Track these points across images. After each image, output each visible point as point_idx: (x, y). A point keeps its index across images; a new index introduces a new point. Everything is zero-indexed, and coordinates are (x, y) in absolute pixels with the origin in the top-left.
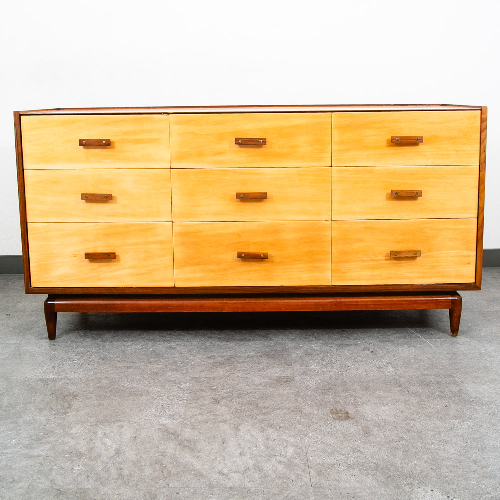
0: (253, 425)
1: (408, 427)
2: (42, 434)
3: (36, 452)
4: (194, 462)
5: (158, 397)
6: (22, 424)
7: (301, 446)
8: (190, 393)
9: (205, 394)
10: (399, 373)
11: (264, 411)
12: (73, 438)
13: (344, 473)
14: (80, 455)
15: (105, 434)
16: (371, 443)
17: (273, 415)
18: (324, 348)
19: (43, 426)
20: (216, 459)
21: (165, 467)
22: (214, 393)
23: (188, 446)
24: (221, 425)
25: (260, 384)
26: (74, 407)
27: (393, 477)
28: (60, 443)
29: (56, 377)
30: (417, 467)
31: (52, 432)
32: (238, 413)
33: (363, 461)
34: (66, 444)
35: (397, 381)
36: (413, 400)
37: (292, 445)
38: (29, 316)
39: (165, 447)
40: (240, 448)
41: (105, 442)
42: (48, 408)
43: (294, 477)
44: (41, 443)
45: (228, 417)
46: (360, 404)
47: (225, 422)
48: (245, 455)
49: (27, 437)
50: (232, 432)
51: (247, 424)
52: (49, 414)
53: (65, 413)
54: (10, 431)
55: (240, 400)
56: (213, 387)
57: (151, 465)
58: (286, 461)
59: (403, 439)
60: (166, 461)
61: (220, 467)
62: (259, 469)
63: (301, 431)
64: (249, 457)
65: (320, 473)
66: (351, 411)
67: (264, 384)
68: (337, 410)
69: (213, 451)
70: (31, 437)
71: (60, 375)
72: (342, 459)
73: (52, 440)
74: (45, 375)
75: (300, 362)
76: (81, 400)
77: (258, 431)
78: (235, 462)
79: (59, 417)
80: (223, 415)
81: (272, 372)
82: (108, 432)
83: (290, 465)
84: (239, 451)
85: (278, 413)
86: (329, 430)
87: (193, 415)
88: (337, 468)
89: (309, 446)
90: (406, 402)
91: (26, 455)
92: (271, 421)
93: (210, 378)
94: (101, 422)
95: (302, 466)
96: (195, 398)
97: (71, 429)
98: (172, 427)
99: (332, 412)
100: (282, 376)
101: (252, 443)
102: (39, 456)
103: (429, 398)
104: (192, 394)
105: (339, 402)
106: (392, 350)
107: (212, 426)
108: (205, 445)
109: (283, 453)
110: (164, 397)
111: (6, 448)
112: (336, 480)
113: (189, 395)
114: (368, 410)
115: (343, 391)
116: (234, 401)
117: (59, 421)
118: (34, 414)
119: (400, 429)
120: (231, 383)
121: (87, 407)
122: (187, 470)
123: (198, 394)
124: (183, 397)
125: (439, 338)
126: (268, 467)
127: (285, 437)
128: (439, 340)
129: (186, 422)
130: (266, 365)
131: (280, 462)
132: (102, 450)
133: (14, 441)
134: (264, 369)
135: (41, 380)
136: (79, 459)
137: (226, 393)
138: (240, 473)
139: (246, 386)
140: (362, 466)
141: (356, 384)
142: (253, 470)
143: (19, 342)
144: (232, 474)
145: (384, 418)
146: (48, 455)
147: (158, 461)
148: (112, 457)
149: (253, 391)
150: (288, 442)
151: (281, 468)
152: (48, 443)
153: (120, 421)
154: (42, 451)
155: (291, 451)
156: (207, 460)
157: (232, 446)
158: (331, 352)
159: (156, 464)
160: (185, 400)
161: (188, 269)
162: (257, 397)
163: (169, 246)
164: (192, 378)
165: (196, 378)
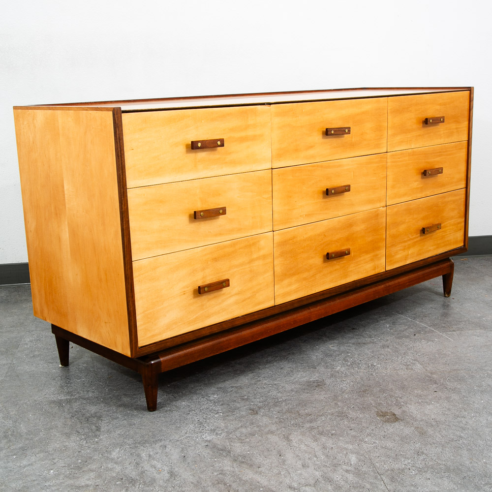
0: (303, 434)
1: (461, 425)
2: (80, 461)
3: (83, 481)
4: (257, 478)
5: (189, 411)
6: (53, 452)
7: (362, 452)
8: (222, 405)
9: (238, 405)
10: (428, 369)
11: (308, 418)
12: (116, 463)
13: (417, 477)
14: (133, 481)
15: (150, 456)
16: (431, 444)
17: (319, 422)
18: (342, 348)
19: (77, 453)
20: (279, 473)
21: (230, 486)
22: (248, 403)
23: (243, 461)
24: (269, 436)
25: (292, 390)
26: (102, 429)
27: (467, 478)
28: (104, 469)
29: (68, 397)
30: (488, 466)
31: (91, 458)
32: (282, 422)
33: (431, 463)
34: (111, 470)
35: (430, 377)
36: (455, 397)
37: (352, 452)
38: (9, 331)
39: (220, 464)
40: (300, 459)
41: (153, 464)
42: (74, 432)
43: (368, 486)
44: (83, 471)
45: (274, 428)
46: (402, 404)
47: (272, 432)
48: (308, 467)
49: (65, 466)
50: (285, 443)
51: (295, 433)
52: (78, 439)
53: (96, 436)
54: (43, 461)
55: (277, 408)
56: (243, 396)
57: (213, 484)
58: (353, 470)
59: (461, 437)
60: (228, 479)
61: (288, 481)
62: (330, 480)
63: (355, 437)
64: (313, 468)
65: (393, 479)
66: (397, 412)
67: (295, 390)
68: (382, 412)
69: (273, 465)
70: (69, 465)
71: (72, 395)
72: (409, 463)
73: (94, 467)
74: (56, 396)
75: (323, 364)
76: (107, 421)
77: (310, 440)
78: (301, 474)
79: (91, 441)
80: (266, 426)
81: (299, 376)
82: (151, 453)
83: (358, 473)
84: (300, 463)
85: (323, 419)
86: (383, 433)
87: (235, 428)
88: (408, 473)
89: (369, 451)
90: (448, 398)
91: (72, 486)
92: (320, 428)
93: (236, 387)
94: (139, 443)
95: (372, 474)
96: (229, 410)
97: (110, 453)
98: (218, 442)
99: (378, 414)
100: (311, 380)
101: (310, 453)
102: (87, 486)
103: (469, 393)
104: (225, 406)
105: (381, 403)
106: (411, 345)
107: (260, 438)
108: (262, 459)
109: (346, 461)
110: (197, 411)
111: (46, 480)
112: (412, 485)
113: (222, 407)
114: (413, 409)
115: (380, 391)
116: (272, 409)
117: (93, 446)
118: (62, 440)
119: (454, 428)
120: (260, 390)
121: (117, 427)
122: (254, 487)
123: (231, 405)
124: (217, 409)
125: (454, 331)
126: (337, 477)
127: (340, 444)
128: (454, 332)
129: (231, 436)
130: (289, 369)
131: (347, 471)
132: (153, 473)
133: (52, 471)
134: (289, 374)
135: (54, 402)
136: (133, 485)
137: (260, 402)
138: (310, 485)
139: (278, 393)
140: (432, 468)
141: (390, 384)
142: (323, 482)
143: (10, 362)
144: (304, 488)
145: (433, 417)
146: (96, 484)
147: (219, 480)
148: (168, 480)
149: (287, 398)
150: (346, 449)
151: (350, 477)
152: (92, 471)
153: (161, 440)
154: (89, 480)
155: (353, 459)
156: (270, 475)
157: (289, 456)
158: (351, 351)
159: (218, 483)
160: (221, 413)
161: (286, 282)
162: (295, 405)
163: (270, 260)
164: (218, 388)
165: (221, 388)
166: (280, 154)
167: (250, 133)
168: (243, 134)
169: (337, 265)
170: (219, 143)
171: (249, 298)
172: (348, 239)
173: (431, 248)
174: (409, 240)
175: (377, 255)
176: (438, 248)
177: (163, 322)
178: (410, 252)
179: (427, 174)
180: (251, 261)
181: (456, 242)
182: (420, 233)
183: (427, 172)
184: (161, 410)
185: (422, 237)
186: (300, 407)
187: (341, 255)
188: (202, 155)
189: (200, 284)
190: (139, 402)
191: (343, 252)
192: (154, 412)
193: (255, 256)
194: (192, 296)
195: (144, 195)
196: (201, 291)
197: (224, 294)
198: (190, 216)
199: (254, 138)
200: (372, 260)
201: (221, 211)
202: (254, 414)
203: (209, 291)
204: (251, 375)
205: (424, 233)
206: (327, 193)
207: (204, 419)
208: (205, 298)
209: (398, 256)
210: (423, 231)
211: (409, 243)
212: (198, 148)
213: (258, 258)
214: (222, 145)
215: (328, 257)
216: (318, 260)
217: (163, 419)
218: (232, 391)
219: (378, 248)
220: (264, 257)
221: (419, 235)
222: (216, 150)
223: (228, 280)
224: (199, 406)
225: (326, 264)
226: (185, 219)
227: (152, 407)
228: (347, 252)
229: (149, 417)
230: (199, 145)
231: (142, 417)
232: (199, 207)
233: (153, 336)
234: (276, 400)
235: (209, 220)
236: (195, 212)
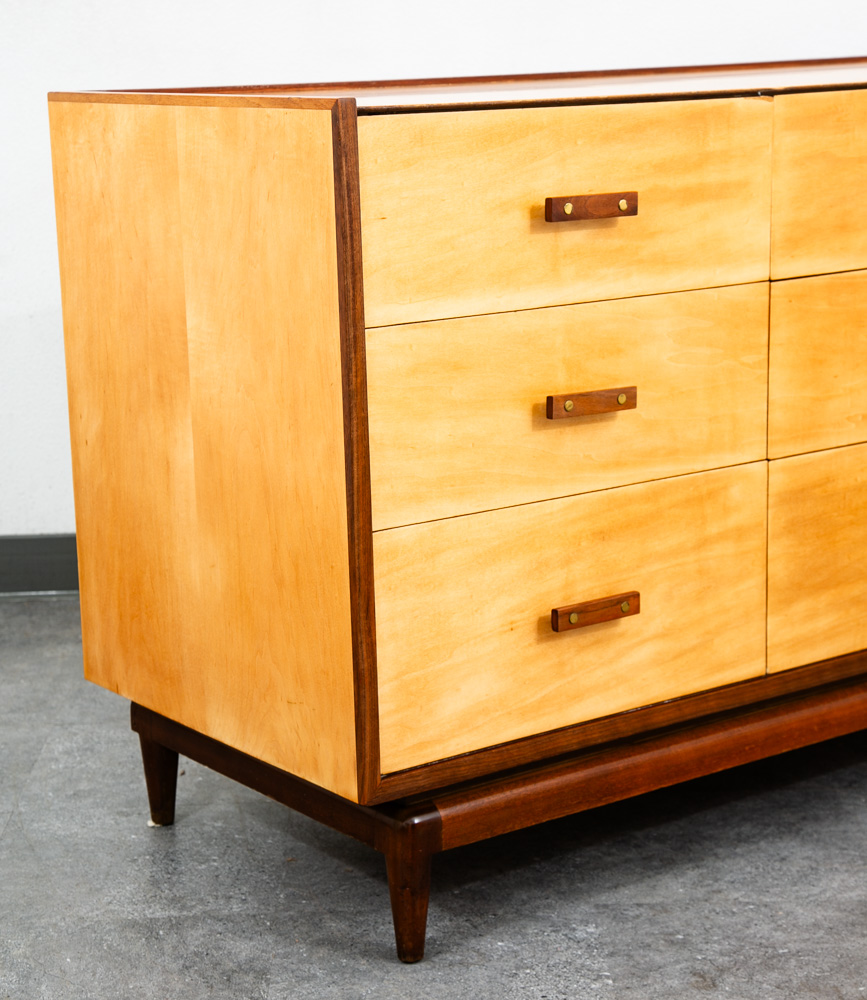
5: (517, 968)
8: (612, 954)
9: (658, 959)
22: (686, 954)
25: (816, 925)
29: (174, 913)
55: (774, 975)
56: (671, 934)
67: (826, 924)
71: (183, 908)
74: (139, 907)
76: (284, 985)
81: (835, 885)
93: (652, 907)
96: (633, 970)
104: (619, 959)
110: (538, 969)
113: (611, 961)
116: (758, 977)
120: (721, 919)
123: (637, 958)
124: (596, 967)
130: (806, 863)
134: (806, 876)
135: (134, 924)
137: (722, 954)
139: (776, 930)
143: (10, 808)
149: (803, 945)
160: (608, 977)
161: (801, 607)
162: (826, 967)
163: (755, 542)
164: (597, 906)
165: (606, 906)
166: (795, 239)
167: (712, 176)
168: (691, 180)
170: (623, 204)
171: (694, 649)
177: (452, 705)
180: (703, 543)
184: (436, 960)
186: (841, 977)
188: (573, 237)
189: (558, 602)
190: (372, 934)
192: (417, 966)
193: (713, 529)
194: (534, 635)
195: (411, 346)
196: (558, 623)
197: (622, 635)
198: (535, 409)
199: (722, 192)
201: (622, 399)
202: (707, 987)
203: (584, 624)
204: (692, 874)
207: (560, 992)
208: (568, 645)
212: (564, 218)
213: (722, 537)
214: (632, 211)
217: (443, 986)
218: (638, 917)
220: (740, 533)
222: (613, 225)
223: (636, 596)
224: (545, 956)
226: (520, 418)
227: (411, 949)
229: (401, 978)
230: (569, 209)
231: (383, 980)
232: (562, 384)
233: (422, 745)
234: (770, 950)
235: (587, 422)
236: (550, 399)
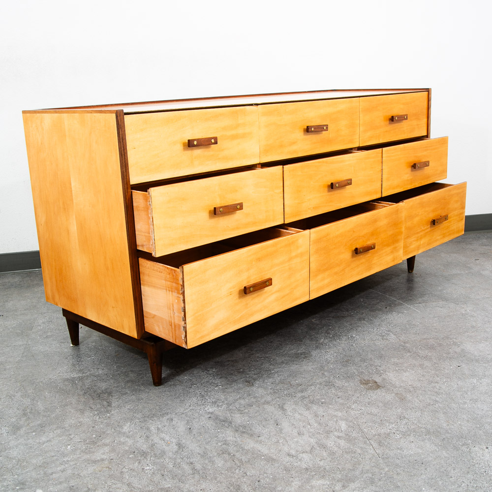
0: (296, 403)
1: (436, 390)
2: (94, 436)
3: (98, 456)
4: (258, 447)
5: (191, 385)
6: (69, 428)
7: (350, 419)
8: (221, 378)
9: (235, 378)
10: (401, 339)
11: (299, 388)
12: (128, 437)
13: (402, 441)
14: (144, 454)
15: (158, 429)
16: (411, 409)
17: (309, 391)
18: (323, 322)
19: (91, 428)
20: (278, 442)
21: (234, 455)
22: (244, 375)
23: (244, 430)
24: (266, 406)
25: (283, 362)
26: (113, 405)
27: (446, 439)
28: (117, 443)
29: (81, 375)
30: (463, 427)
31: (104, 433)
32: (276, 393)
33: (413, 427)
34: (124, 443)
35: (404, 346)
36: (427, 363)
37: (342, 419)
38: (23, 314)
39: (223, 435)
40: (295, 427)
41: (162, 437)
42: (88, 408)
43: (359, 451)
44: (98, 446)
45: (269, 398)
46: (382, 372)
47: (268, 403)
48: (303, 434)
49: (81, 441)
50: (280, 413)
51: (289, 403)
52: (91, 415)
53: (108, 412)
54: (60, 437)
55: (271, 380)
56: (239, 369)
57: (219, 455)
58: (344, 436)
59: (436, 401)
60: (232, 449)
61: (286, 449)
62: (324, 447)
63: (342, 404)
64: (308, 436)
65: (380, 444)
66: (378, 379)
67: (285, 362)
68: (364, 380)
69: (272, 434)
70: (85, 441)
71: (83, 373)
72: (393, 428)
73: (107, 441)
74: (69, 374)
75: (308, 337)
76: (117, 397)
77: (303, 409)
78: (297, 442)
79: (104, 416)
80: (262, 397)
81: (287, 349)
82: (160, 426)
83: (349, 439)
84: (295, 431)
85: (313, 389)
86: (367, 400)
87: (234, 400)
88: (393, 437)
89: (357, 418)
90: (421, 366)
91: (88, 460)
92: (311, 397)
93: (232, 361)
94: (148, 417)
95: (361, 439)
96: (228, 383)
97: (121, 427)
98: (220, 414)
99: (361, 383)
100: (299, 352)
101: (304, 421)
102: (103, 460)
103: (439, 360)
104: (223, 379)
105: (363, 372)
106: (384, 317)
107: (257, 408)
108: (260, 428)
109: (337, 428)
110: (198, 385)
111: (64, 455)
112: (398, 448)
113: (221, 380)
114: (391, 376)
115: (361, 361)
116: (266, 381)
117: (106, 421)
118: (76, 416)
119: (429, 393)
120: (254, 363)
121: (126, 403)
122: (256, 456)
123: (229, 379)
124: (216, 382)
125: (420, 303)
126: (330, 443)
127: (330, 412)
128: (420, 305)
129: (231, 407)
130: (278, 343)
131: (339, 437)
132: (162, 445)
133: (69, 447)
134: (278, 347)
135: (67, 380)
136: (145, 457)
137: (255, 375)
138: (307, 452)
139: (270, 366)
140: (414, 431)
141: (369, 353)
142: (318, 448)
143: (25, 343)
144: (301, 455)
145: (410, 383)
146: (111, 458)
147: (223, 450)
148: (177, 452)
149: (279, 370)
150: (336, 416)
151: (342, 443)
152: (106, 445)
153: (167, 414)
154: (104, 454)
155: (343, 425)
156: (269, 443)
157: (285, 424)
158: (331, 324)
159: (223, 453)
160: (220, 385)
161: (320, 277)
162: (286, 376)
163: (307, 257)
164: (215, 362)
165: (218, 362)
169: (363, 258)
170: (213, 141)
171: (288, 294)
172: (372, 234)
173: (439, 238)
174: (421, 231)
175: (396, 247)
176: (444, 237)
178: (422, 242)
179: (417, 167)
181: (458, 231)
182: (431, 224)
183: (417, 165)
184: (166, 384)
185: (432, 228)
186: (291, 378)
187: (368, 249)
188: (197, 152)
189: (246, 284)
190: (145, 377)
191: (370, 247)
192: (160, 387)
194: (237, 296)
195: (168, 193)
196: (246, 291)
197: (266, 292)
198: (210, 212)
199: (244, 136)
200: (392, 252)
201: (238, 207)
202: (251, 386)
203: (254, 291)
204: (244, 349)
205: (434, 224)
206: (332, 186)
207: (205, 392)
208: (250, 299)
209: (413, 246)
210: (433, 222)
211: (421, 234)
212: (194, 146)
213: (296, 256)
214: (216, 143)
215: (357, 252)
216: (347, 255)
217: (168, 393)
218: (228, 365)
219: (397, 241)
220: (302, 254)
221: (429, 226)
222: (210, 147)
223: (271, 279)
224: (200, 380)
225: (354, 259)
226: (205, 215)
227: (158, 382)
228: (372, 246)
229: (155, 391)
230: (195, 143)
231: (149, 392)
232: (219, 203)
233: (202, 337)
234: (269, 372)
235: (227, 215)
236: (215, 208)
